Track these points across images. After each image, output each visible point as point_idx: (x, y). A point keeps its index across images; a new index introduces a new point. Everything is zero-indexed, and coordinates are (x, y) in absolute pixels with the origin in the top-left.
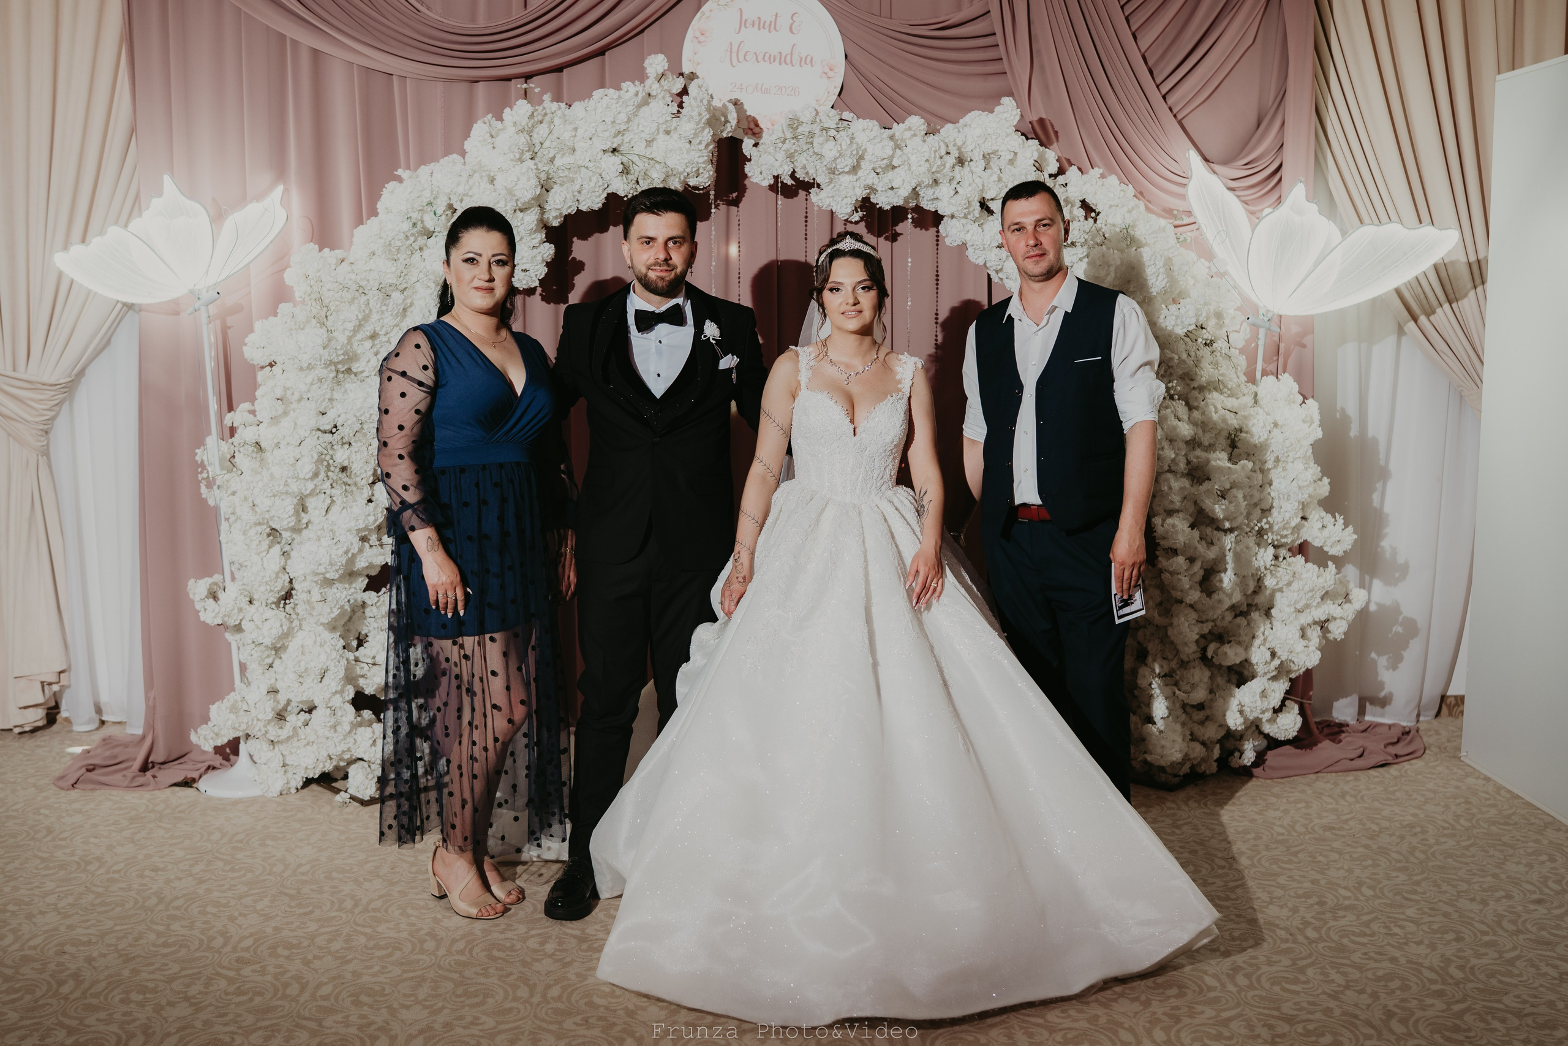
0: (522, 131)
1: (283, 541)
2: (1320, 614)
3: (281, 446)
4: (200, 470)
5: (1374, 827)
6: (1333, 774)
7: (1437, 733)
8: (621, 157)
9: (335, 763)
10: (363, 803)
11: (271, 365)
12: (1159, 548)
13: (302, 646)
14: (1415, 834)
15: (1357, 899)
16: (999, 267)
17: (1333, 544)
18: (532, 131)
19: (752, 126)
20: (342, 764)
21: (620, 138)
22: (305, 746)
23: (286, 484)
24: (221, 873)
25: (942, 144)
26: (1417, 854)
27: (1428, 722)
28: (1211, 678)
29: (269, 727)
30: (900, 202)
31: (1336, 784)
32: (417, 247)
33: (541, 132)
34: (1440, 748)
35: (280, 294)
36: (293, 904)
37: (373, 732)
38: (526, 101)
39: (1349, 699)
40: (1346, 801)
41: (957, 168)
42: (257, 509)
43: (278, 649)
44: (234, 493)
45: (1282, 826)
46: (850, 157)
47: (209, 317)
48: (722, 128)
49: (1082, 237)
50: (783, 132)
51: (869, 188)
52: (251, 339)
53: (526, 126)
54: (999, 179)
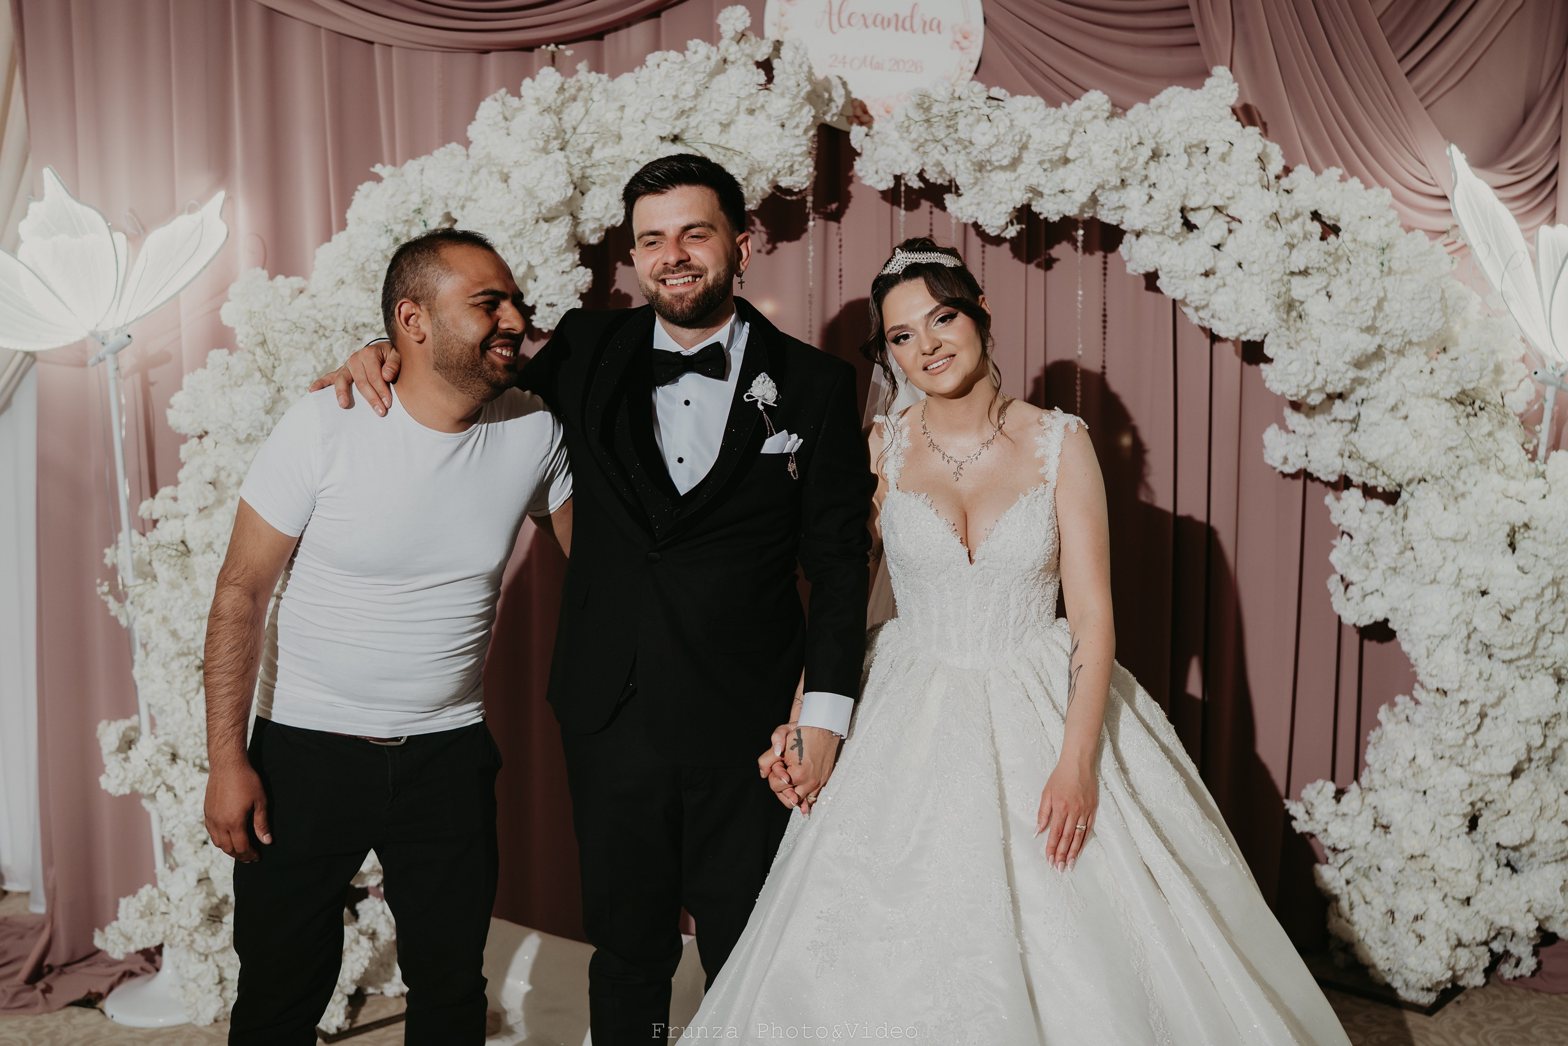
0: (547, 110)
3: (215, 547)
11: (200, 436)
12: (1417, 686)
18: (560, 112)
19: (859, 112)
21: (683, 120)
25: (1133, 130)
29: (196, 934)
30: (1072, 211)
33: (574, 113)
35: (216, 337)
38: (552, 69)
41: (1152, 163)
44: (151, 611)
46: (1010, 145)
47: (117, 369)
48: (825, 108)
49: (1322, 260)
50: (907, 116)
51: (1031, 191)
52: (177, 399)
53: (553, 104)
54: (1207, 182)
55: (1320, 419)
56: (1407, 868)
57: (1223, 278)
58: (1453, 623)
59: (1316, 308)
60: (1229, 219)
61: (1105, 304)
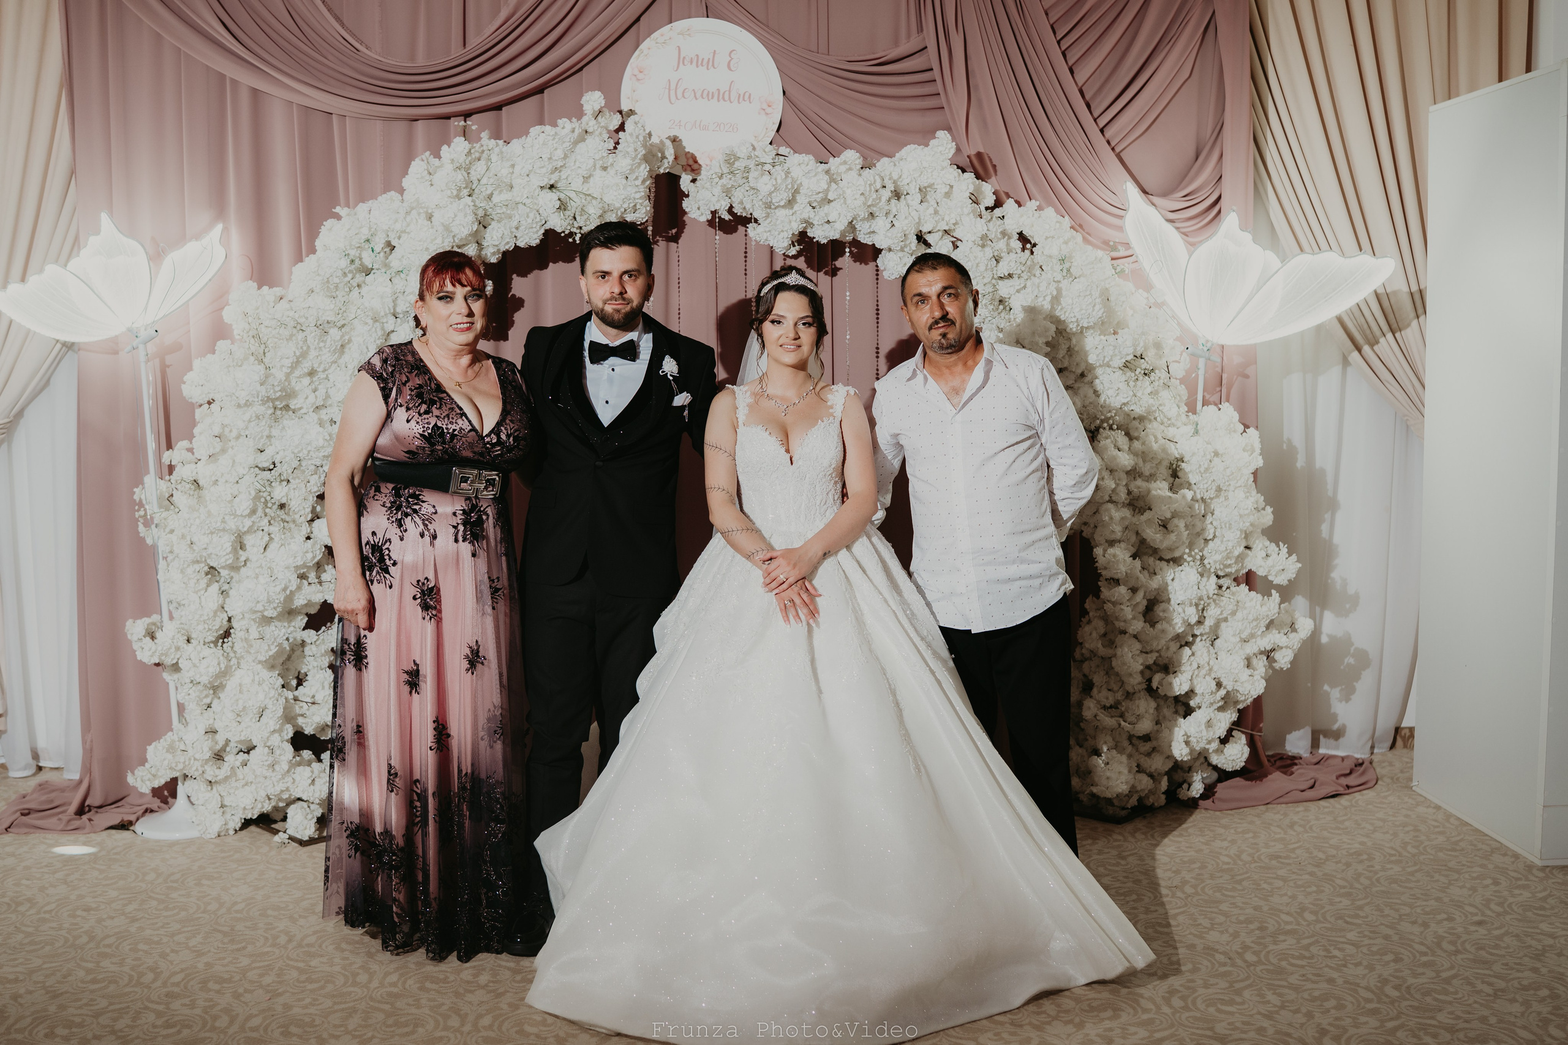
1: (222, 580)
2: (1265, 643)
3: (219, 483)
4: (137, 508)
5: (1321, 855)
6: (1283, 805)
7: (1391, 764)
8: (558, 193)
9: (273, 804)
10: (302, 843)
11: (209, 403)
13: (240, 685)
14: (1361, 862)
15: (1298, 924)
17: (1277, 573)
18: (469, 168)
19: (691, 162)
20: (281, 804)
22: (243, 786)
23: (223, 521)
24: (154, 912)
25: (877, 177)
26: (1362, 880)
27: (1382, 754)
28: (1157, 709)
29: (206, 767)
31: (1285, 815)
32: (355, 284)
33: (479, 169)
34: (1392, 778)
35: (220, 332)
36: (226, 940)
37: (312, 772)
39: (1302, 731)
40: (1295, 831)
41: (893, 201)
42: (195, 547)
43: (216, 688)
44: (172, 531)
45: (1227, 856)
46: (786, 191)
47: (146, 356)
48: (659, 163)
49: (1019, 268)
50: (720, 167)
51: (805, 222)
52: (189, 377)
53: (463, 164)
54: (936, 212)
60: (954, 239)
61: (877, 301)
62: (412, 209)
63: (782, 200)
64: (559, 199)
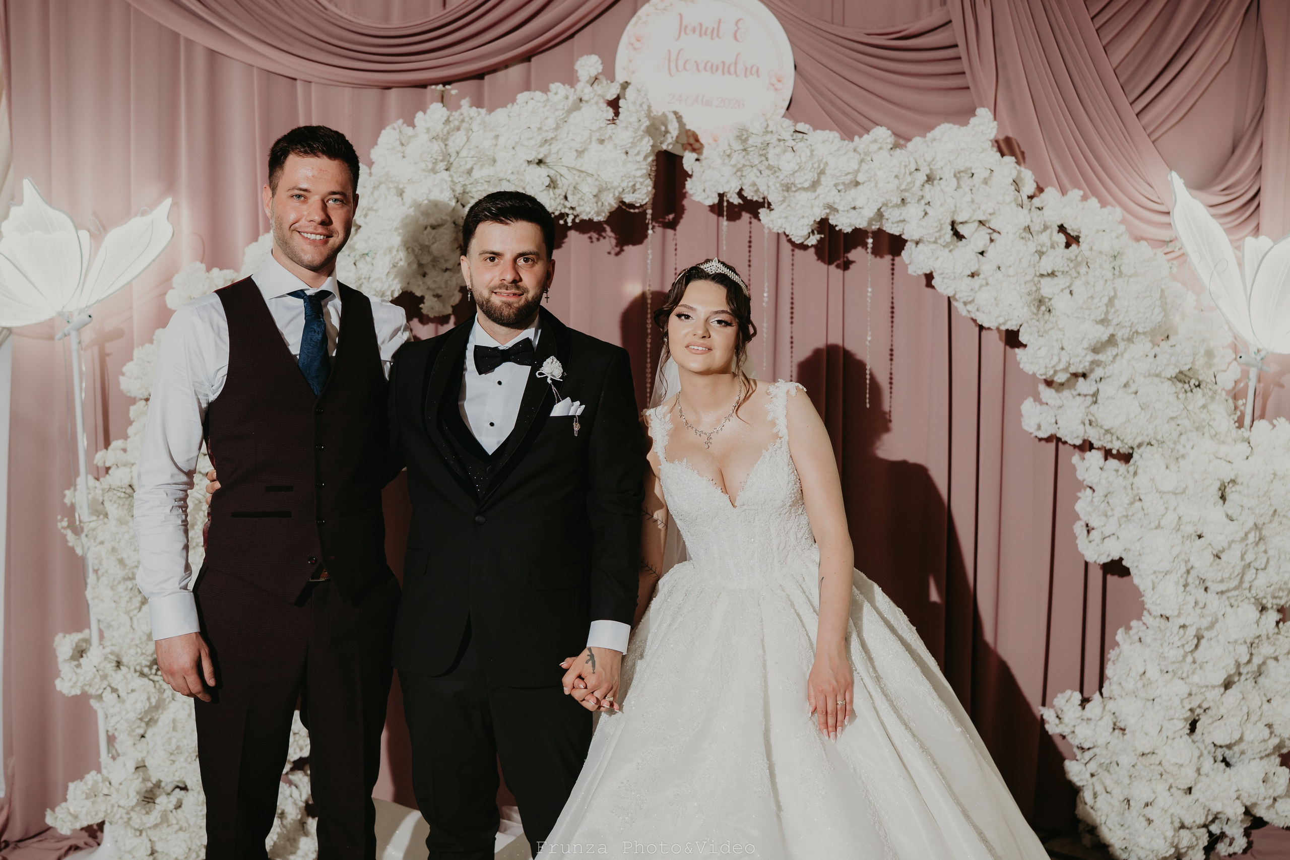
0: (435, 138)
8: (548, 170)
12: (1145, 613)
13: (174, 721)
16: (970, 299)
18: (446, 139)
19: (692, 141)
21: (546, 147)
22: (176, 832)
25: (911, 159)
30: (862, 224)
33: (458, 140)
38: (441, 105)
41: (927, 186)
43: (150, 721)
44: (102, 543)
46: (810, 171)
47: (80, 343)
48: (662, 139)
49: (1066, 265)
50: (729, 145)
51: (828, 208)
52: (129, 368)
53: (441, 133)
54: (973, 201)
55: (1066, 393)
56: (1139, 764)
57: (986, 279)
58: (1174, 561)
59: (1061, 303)
60: (991, 231)
61: (892, 298)
62: (381, 183)
63: (806, 180)
64: (548, 176)
